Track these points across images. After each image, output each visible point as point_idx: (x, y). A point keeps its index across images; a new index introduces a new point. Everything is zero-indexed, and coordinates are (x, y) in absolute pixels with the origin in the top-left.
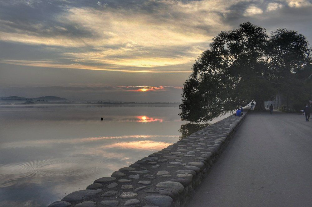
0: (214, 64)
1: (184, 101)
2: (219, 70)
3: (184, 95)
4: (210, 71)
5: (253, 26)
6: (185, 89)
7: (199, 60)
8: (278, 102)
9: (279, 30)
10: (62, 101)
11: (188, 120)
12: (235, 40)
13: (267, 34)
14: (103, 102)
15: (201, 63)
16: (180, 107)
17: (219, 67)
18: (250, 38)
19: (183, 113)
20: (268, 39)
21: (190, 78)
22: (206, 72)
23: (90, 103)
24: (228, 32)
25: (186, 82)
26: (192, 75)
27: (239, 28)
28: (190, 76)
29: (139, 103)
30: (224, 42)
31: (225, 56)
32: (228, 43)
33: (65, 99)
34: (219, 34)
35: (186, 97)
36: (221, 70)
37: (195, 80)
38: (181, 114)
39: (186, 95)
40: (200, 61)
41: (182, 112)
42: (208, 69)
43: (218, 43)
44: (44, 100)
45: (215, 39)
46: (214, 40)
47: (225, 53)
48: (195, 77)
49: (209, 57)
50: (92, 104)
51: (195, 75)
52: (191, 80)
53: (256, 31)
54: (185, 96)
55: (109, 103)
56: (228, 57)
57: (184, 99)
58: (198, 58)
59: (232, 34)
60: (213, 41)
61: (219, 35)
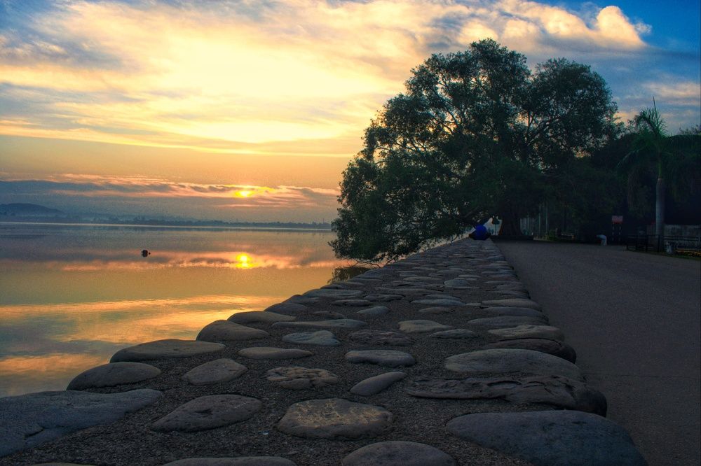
0: (412, 130)
1: (343, 211)
2: (422, 144)
3: (343, 197)
4: (404, 144)
5: (500, 48)
6: (346, 184)
7: (378, 119)
8: (543, 223)
9: (553, 61)
10: (50, 216)
11: (352, 257)
12: (462, 77)
13: (529, 69)
14: (147, 219)
15: (384, 126)
16: (334, 227)
17: (424, 137)
18: (494, 74)
19: (342, 241)
20: (531, 79)
21: (360, 158)
22: (395, 148)
23: (115, 221)
24: (445, 57)
25: (348, 169)
26: (362, 152)
27: (470, 50)
28: (358, 154)
29: (232, 224)
30: (437, 79)
31: (437, 113)
32: (445, 83)
33: (56, 211)
34: (427, 60)
35: (349, 203)
36: (426, 144)
37: (370, 165)
38: (335, 243)
39: (349, 197)
40: (380, 121)
41: (337, 238)
42: (400, 140)
43: (423, 80)
44: (5, 213)
45: (416, 70)
46: (415, 73)
47: (438, 103)
48: (370, 157)
49: (402, 113)
50: (123, 223)
51: (369, 152)
52: (360, 163)
53: (506, 60)
54: (344, 201)
55: (163, 223)
56: (443, 115)
57: (343, 208)
58: (378, 113)
59: (454, 63)
60: (413, 75)
61: (427, 63)
